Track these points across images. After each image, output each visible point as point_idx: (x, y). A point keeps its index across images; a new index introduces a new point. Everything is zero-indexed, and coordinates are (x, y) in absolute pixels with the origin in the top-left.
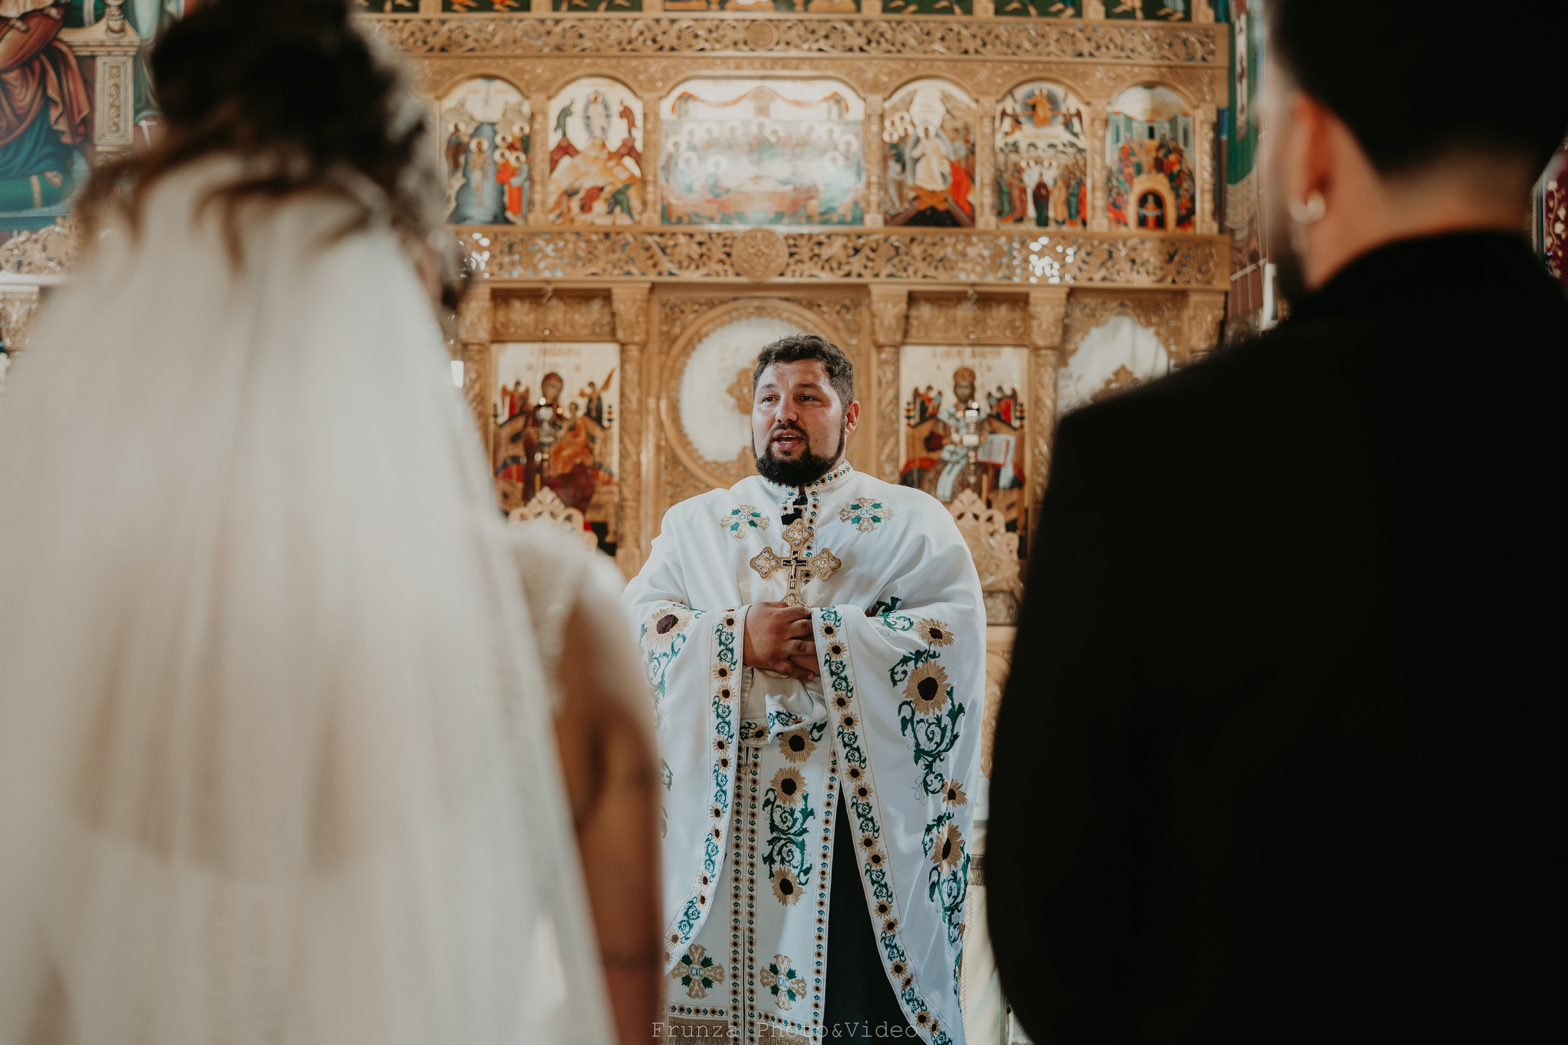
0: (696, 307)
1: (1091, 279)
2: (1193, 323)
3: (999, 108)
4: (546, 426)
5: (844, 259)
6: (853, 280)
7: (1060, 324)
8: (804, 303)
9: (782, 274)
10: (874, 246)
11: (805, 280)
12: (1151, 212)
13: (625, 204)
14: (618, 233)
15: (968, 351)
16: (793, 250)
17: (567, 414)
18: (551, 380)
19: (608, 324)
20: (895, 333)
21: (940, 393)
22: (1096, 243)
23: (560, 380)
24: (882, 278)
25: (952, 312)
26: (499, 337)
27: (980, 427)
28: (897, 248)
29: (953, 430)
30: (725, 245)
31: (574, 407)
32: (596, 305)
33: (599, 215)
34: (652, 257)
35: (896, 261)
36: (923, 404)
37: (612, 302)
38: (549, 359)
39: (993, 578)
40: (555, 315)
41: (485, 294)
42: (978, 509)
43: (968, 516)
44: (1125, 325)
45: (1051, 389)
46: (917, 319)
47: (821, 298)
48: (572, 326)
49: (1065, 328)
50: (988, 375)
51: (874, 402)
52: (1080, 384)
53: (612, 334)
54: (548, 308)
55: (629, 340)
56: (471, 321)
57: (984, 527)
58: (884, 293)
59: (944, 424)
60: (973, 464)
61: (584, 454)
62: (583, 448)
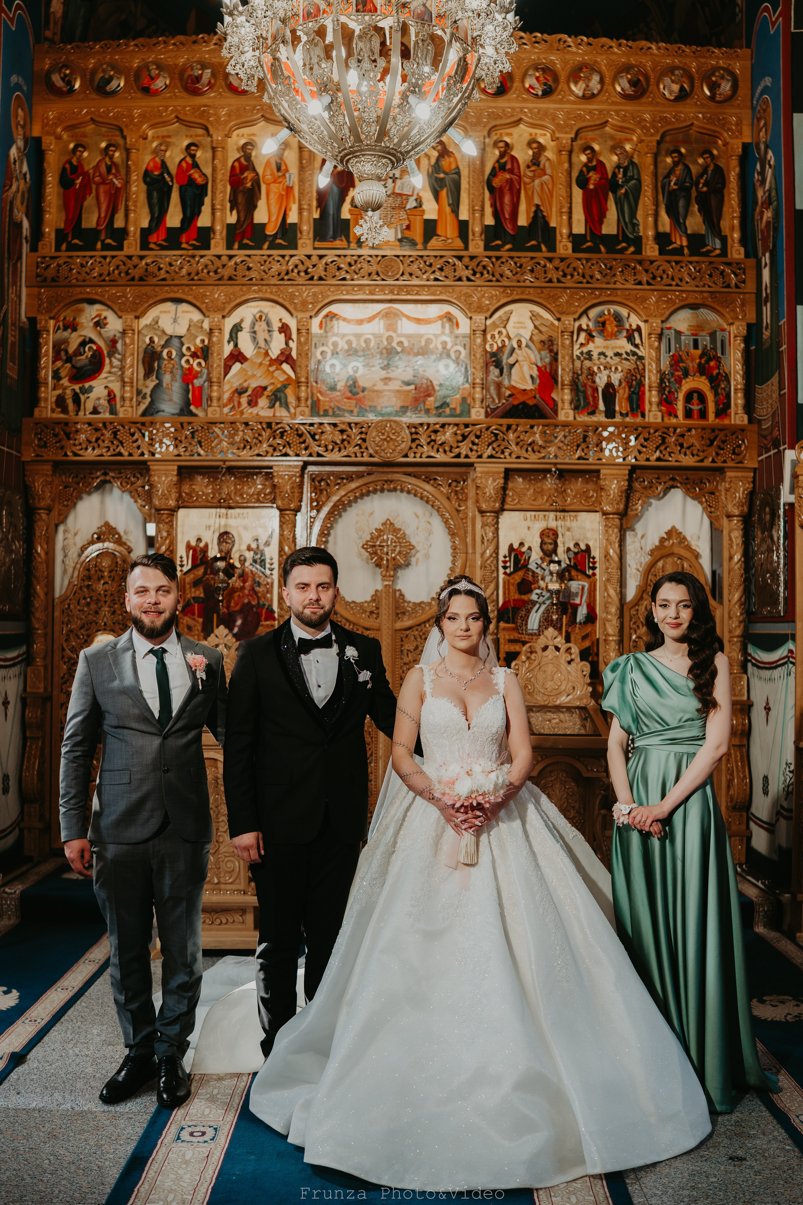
0: (339, 481)
1: (648, 460)
2: (729, 493)
3: (577, 324)
4: (221, 575)
5: (455, 445)
6: (462, 460)
7: (624, 495)
8: (423, 477)
9: (406, 456)
10: (478, 433)
11: (424, 460)
12: (696, 408)
13: (283, 400)
14: (277, 424)
15: (552, 515)
16: (414, 436)
17: (238, 565)
18: (225, 537)
19: (270, 493)
20: (495, 501)
21: (530, 548)
22: (652, 431)
23: (232, 537)
24: (484, 459)
25: (539, 485)
26: (184, 503)
27: (561, 576)
28: (496, 435)
29: (540, 577)
30: (361, 433)
31: (243, 561)
32: (260, 480)
33: (263, 408)
34: (304, 442)
35: (495, 445)
36: (516, 557)
37: (273, 476)
38: (223, 521)
39: (570, 697)
40: (228, 487)
41: (173, 471)
42: (559, 642)
43: (551, 648)
44: (677, 496)
45: (617, 545)
46: (512, 489)
47: (437, 473)
48: (241, 495)
49: (628, 498)
50: (568, 533)
51: (478, 556)
52: (643, 541)
53: (273, 501)
54: (222, 480)
55: (286, 507)
56: (163, 491)
57: (564, 657)
58: (486, 469)
59: (533, 572)
60: (556, 604)
61: (251, 596)
62: (249, 591)
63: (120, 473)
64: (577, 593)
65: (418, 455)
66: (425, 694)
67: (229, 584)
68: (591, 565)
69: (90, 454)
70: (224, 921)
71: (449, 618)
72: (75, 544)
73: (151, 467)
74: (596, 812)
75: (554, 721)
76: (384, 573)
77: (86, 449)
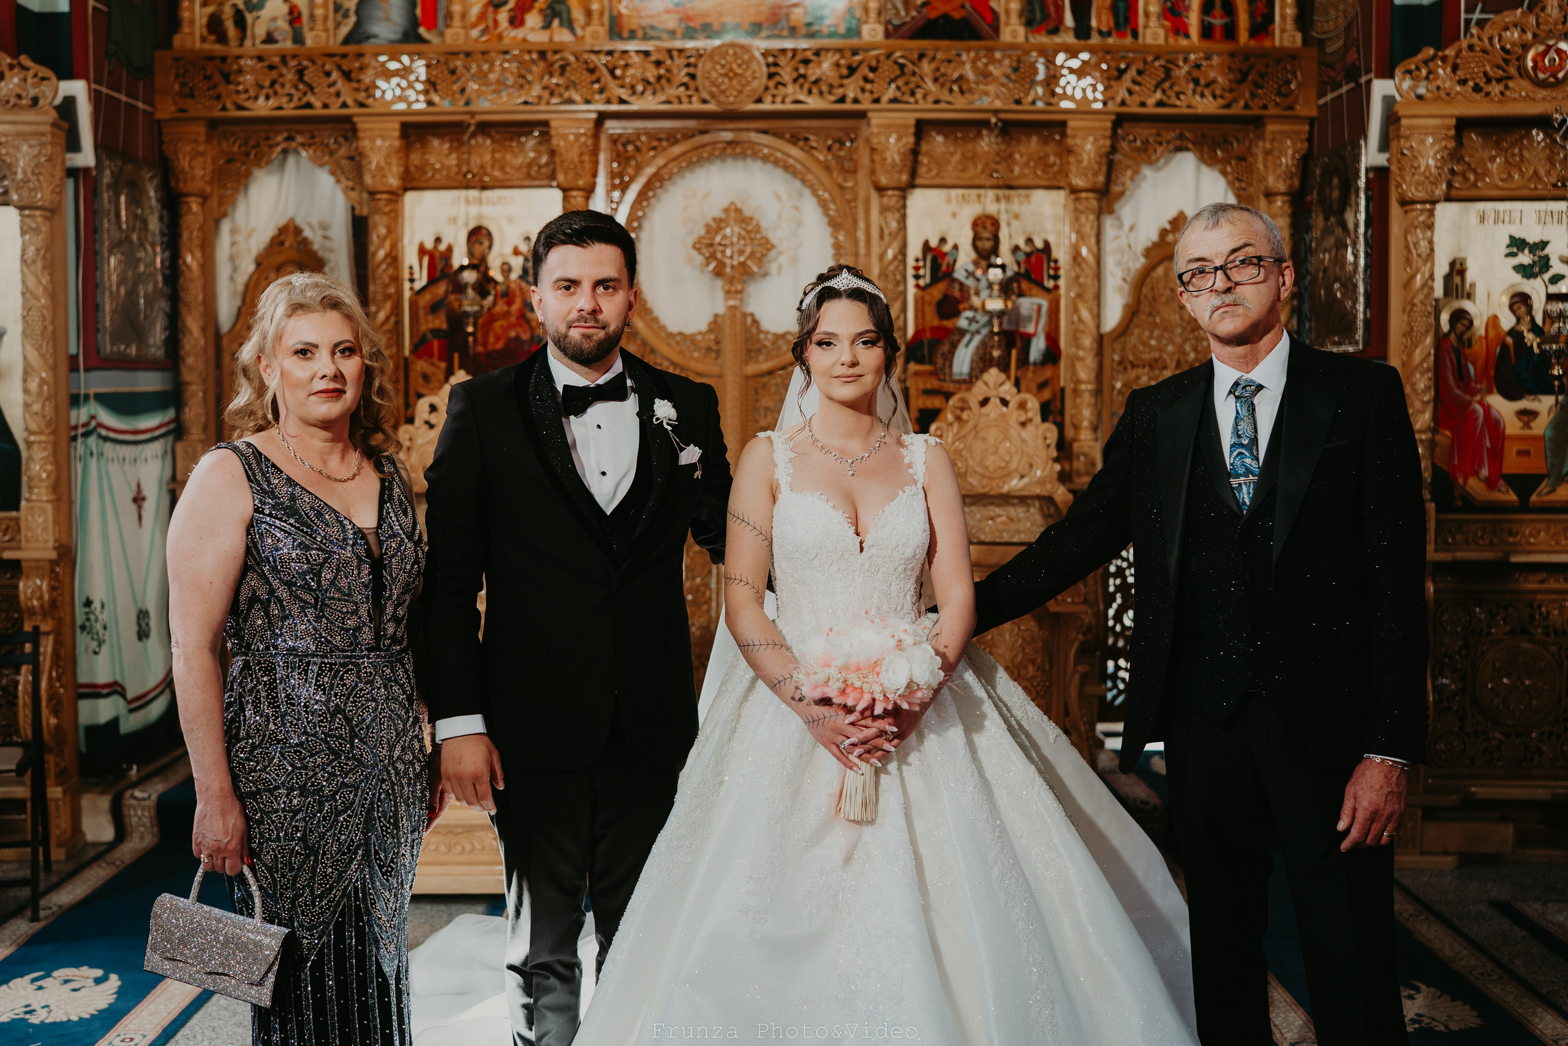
0: (655, 144)
2: (1270, 158)
4: (470, 292)
5: (836, 83)
6: (848, 106)
7: (1104, 161)
8: (788, 136)
9: (759, 101)
10: (874, 63)
11: (789, 107)
12: (1218, 22)
13: (564, 16)
14: (557, 52)
15: (991, 194)
16: (773, 69)
17: (498, 277)
18: (478, 235)
19: (547, 164)
20: (900, 172)
21: (956, 247)
22: (1149, 58)
23: (489, 235)
24: (884, 104)
25: (970, 146)
26: (413, 181)
27: (1007, 288)
28: (902, 66)
29: (972, 292)
30: (688, 65)
31: (506, 269)
32: (531, 143)
34: (598, 81)
35: (901, 82)
36: (935, 260)
37: (551, 137)
38: (474, 210)
39: (1025, 480)
40: (481, 155)
41: (393, 130)
42: (1007, 392)
43: (995, 402)
44: (1186, 163)
45: (1093, 240)
46: (928, 154)
47: (809, 129)
48: (502, 169)
49: (1111, 165)
50: (1015, 223)
51: (875, 259)
52: (1132, 236)
53: (552, 176)
54: (472, 146)
55: (572, 185)
56: (378, 163)
57: (1014, 415)
58: (886, 122)
59: (961, 284)
60: (998, 334)
61: (521, 326)
62: (518, 318)
63: (313, 137)
64: (1029, 319)
65: (779, 99)
66: (778, 485)
67: (482, 307)
68: (1052, 272)
69: (262, 107)
70: (468, 848)
71: (820, 344)
72: (249, 251)
73: (359, 126)
74: (1070, 669)
75: (999, 520)
76: (727, 288)
77: (256, 98)
